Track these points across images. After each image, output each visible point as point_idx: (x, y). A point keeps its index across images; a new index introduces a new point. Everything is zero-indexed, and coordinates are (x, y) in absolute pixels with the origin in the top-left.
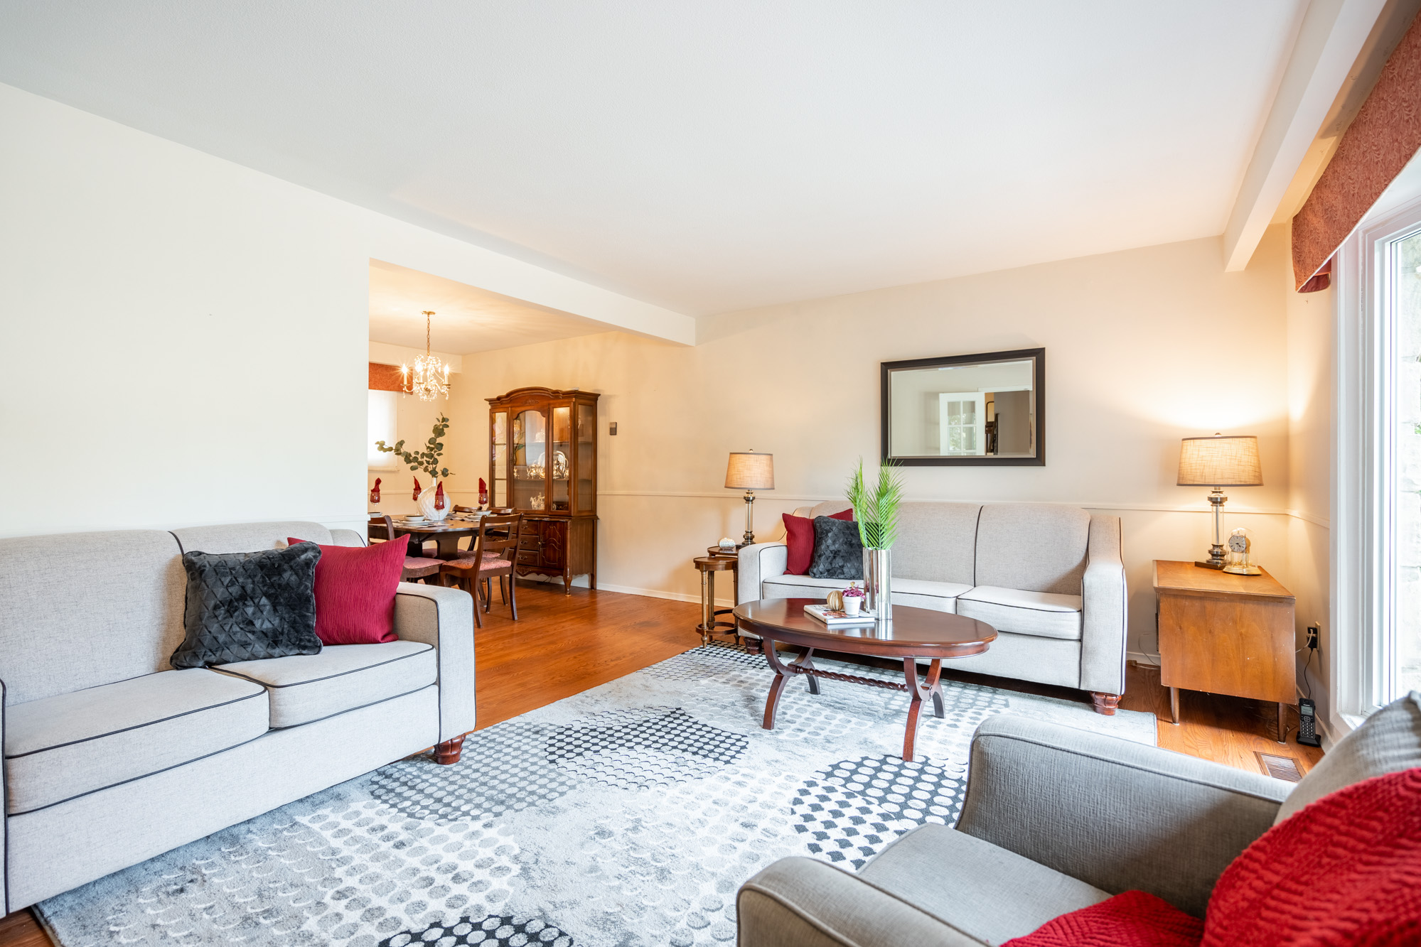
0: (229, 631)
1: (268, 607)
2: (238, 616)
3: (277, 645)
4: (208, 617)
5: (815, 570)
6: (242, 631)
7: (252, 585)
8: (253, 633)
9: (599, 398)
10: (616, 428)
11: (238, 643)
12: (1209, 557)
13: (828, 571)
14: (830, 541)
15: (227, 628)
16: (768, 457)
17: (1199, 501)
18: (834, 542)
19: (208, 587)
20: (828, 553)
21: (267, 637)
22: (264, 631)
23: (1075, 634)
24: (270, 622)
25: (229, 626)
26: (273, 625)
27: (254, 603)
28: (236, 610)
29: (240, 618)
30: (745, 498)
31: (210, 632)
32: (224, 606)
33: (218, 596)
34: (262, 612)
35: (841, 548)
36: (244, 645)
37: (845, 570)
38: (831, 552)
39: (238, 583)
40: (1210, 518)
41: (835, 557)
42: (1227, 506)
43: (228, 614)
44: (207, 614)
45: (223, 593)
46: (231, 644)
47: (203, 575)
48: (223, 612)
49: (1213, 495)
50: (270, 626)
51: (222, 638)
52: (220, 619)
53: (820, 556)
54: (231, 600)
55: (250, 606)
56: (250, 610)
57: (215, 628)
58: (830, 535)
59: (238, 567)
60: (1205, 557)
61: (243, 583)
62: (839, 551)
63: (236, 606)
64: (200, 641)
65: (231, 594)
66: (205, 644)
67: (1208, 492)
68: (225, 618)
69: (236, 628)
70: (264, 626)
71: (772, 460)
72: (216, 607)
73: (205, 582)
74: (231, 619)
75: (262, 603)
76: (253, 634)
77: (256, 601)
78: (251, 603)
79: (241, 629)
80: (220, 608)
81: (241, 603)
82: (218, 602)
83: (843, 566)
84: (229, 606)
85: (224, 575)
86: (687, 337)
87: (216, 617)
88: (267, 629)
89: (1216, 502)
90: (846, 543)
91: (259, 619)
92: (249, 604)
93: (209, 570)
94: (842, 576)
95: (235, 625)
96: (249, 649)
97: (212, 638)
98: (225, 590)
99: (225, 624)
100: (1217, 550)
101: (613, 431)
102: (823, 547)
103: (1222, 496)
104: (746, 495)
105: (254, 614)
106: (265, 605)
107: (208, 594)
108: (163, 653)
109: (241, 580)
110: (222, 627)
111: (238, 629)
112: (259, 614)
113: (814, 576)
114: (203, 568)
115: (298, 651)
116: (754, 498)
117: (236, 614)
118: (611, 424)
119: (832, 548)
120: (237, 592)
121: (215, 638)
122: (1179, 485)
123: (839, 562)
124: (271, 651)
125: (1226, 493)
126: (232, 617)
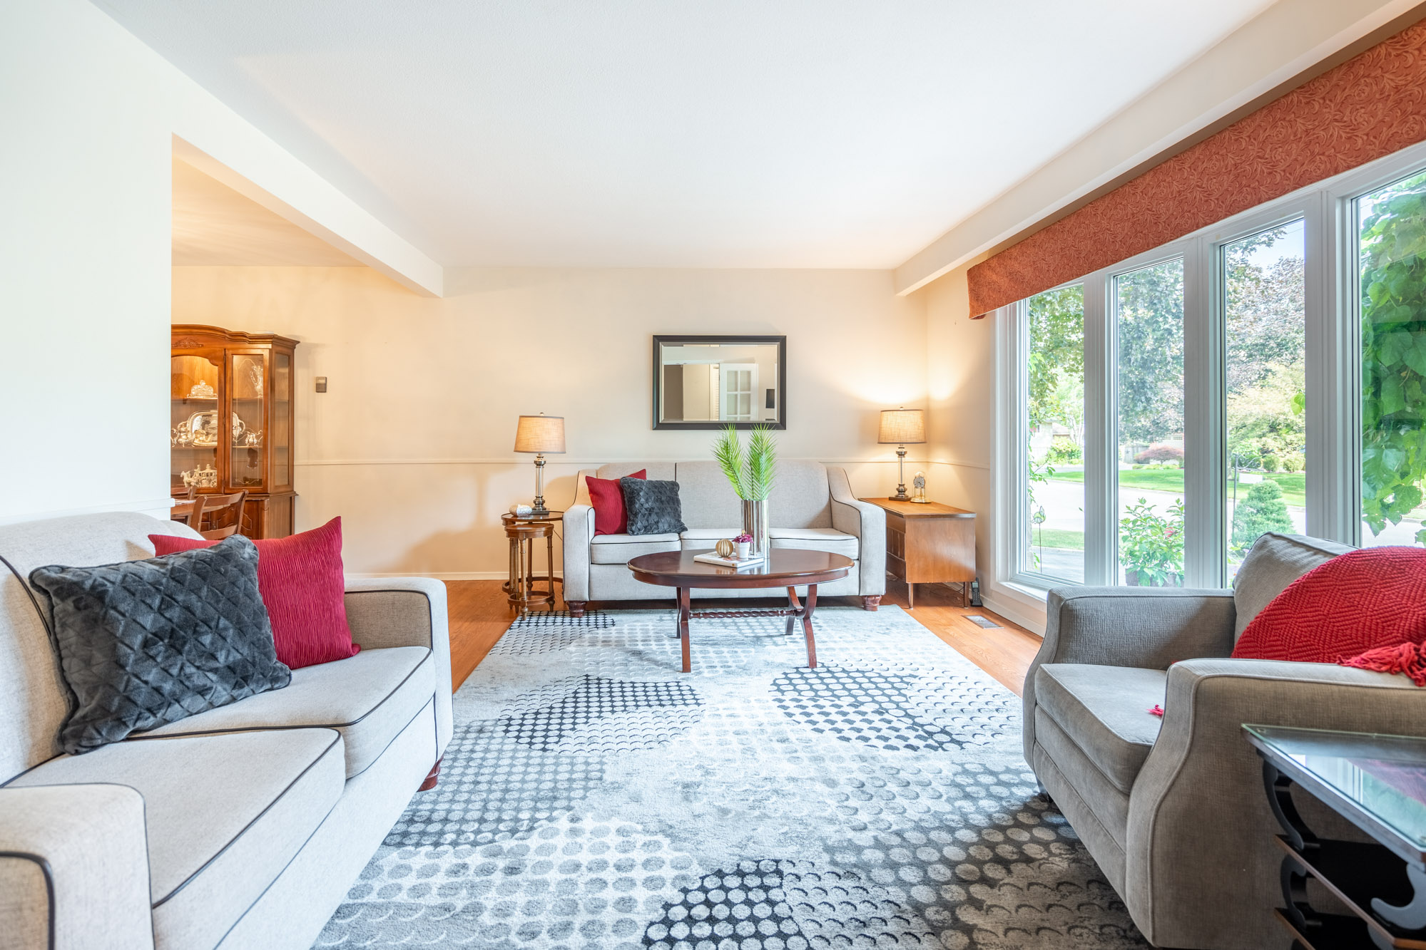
0: (179, 675)
1: (231, 631)
2: (190, 651)
3: (246, 681)
4: (136, 662)
5: (634, 528)
6: (201, 672)
7: (199, 604)
8: (215, 671)
9: (297, 346)
10: (326, 384)
11: (193, 690)
12: (897, 492)
13: (645, 527)
14: (643, 500)
15: (175, 671)
16: (559, 420)
17: (890, 454)
18: (647, 501)
19: (123, 615)
20: (643, 511)
21: (235, 673)
22: (232, 665)
23: (855, 555)
24: (237, 651)
25: (179, 666)
26: (242, 654)
27: (210, 627)
28: (185, 643)
29: (194, 652)
30: (535, 462)
31: (146, 682)
32: (162, 640)
33: (148, 627)
34: (224, 639)
35: (654, 505)
36: (203, 691)
37: (660, 525)
38: (646, 509)
39: (177, 602)
40: (897, 466)
41: (650, 514)
42: (907, 458)
43: (172, 651)
44: (132, 657)
45: (155, 621)
46: (183, 692)
47: (107, 600)
48: (162, 648)
49: (899, 450)
50: (239, 656)
51: (167, 687)
52: (159, 659)
53: (636, 515)
54: (173, 630)
55: (206, 633)
56: (207, 639)
57: (152, 676)
58: (641, 494)
59: (164, 580)
60: (894, 493)
61: (184, 601)
62: (653, 508)
63: (183, 637)
64: (128, 699)
65: (170, 620)
66: (139, 703)
67: (896, 448)
68: (167, 658)
69: (190, 670)
70: (231, 659)
71: (563, 423)
72: (146, 644)
73: (115, 608)
74: (180, 657)
75: (221, 625)
76: (216, 673)
77: (213, 624)
78: (206, 628)
79: (198, 668)
80: (155, 644)
81: (190, 632)
82: (150, 636)
83: (658, 522)
84: (171, 637)
85: (146, 593)
86: (433, 284)
87: (153, 658)
88: (234, 662)
89: (901, 455)
90: (657, 501)
91: (221, 649)
92: (202, 630)
93: (114, 591)
94: (656, 531)
95: (188, 664)
96: (208, 697)
97: (150, 690)
98: (158, 615)
99: (170, 666)
100: (901, 488)
101: (321, 388)
102: (637, 506)
103: (904, 450)
104: (537, 459)
105: (212, 643)
106: (226, 629)
107: (127, 626)
108: (32, 736)
109: (180, 598)
110: (166, 671)
111: (193, 670)
112: (220, 643)
113: (633, 533)
114: (100, 589)
115: (269, 686)
116: (545, 462)
117: (187, 648)
118: (318, 378)
119: (646, 506)
120: (179, 617)
121: (158, 690)
122: (880, 443)
123: (654, 518)
124: (235, 693)
125: (906, 448)
126: (180, 653)
